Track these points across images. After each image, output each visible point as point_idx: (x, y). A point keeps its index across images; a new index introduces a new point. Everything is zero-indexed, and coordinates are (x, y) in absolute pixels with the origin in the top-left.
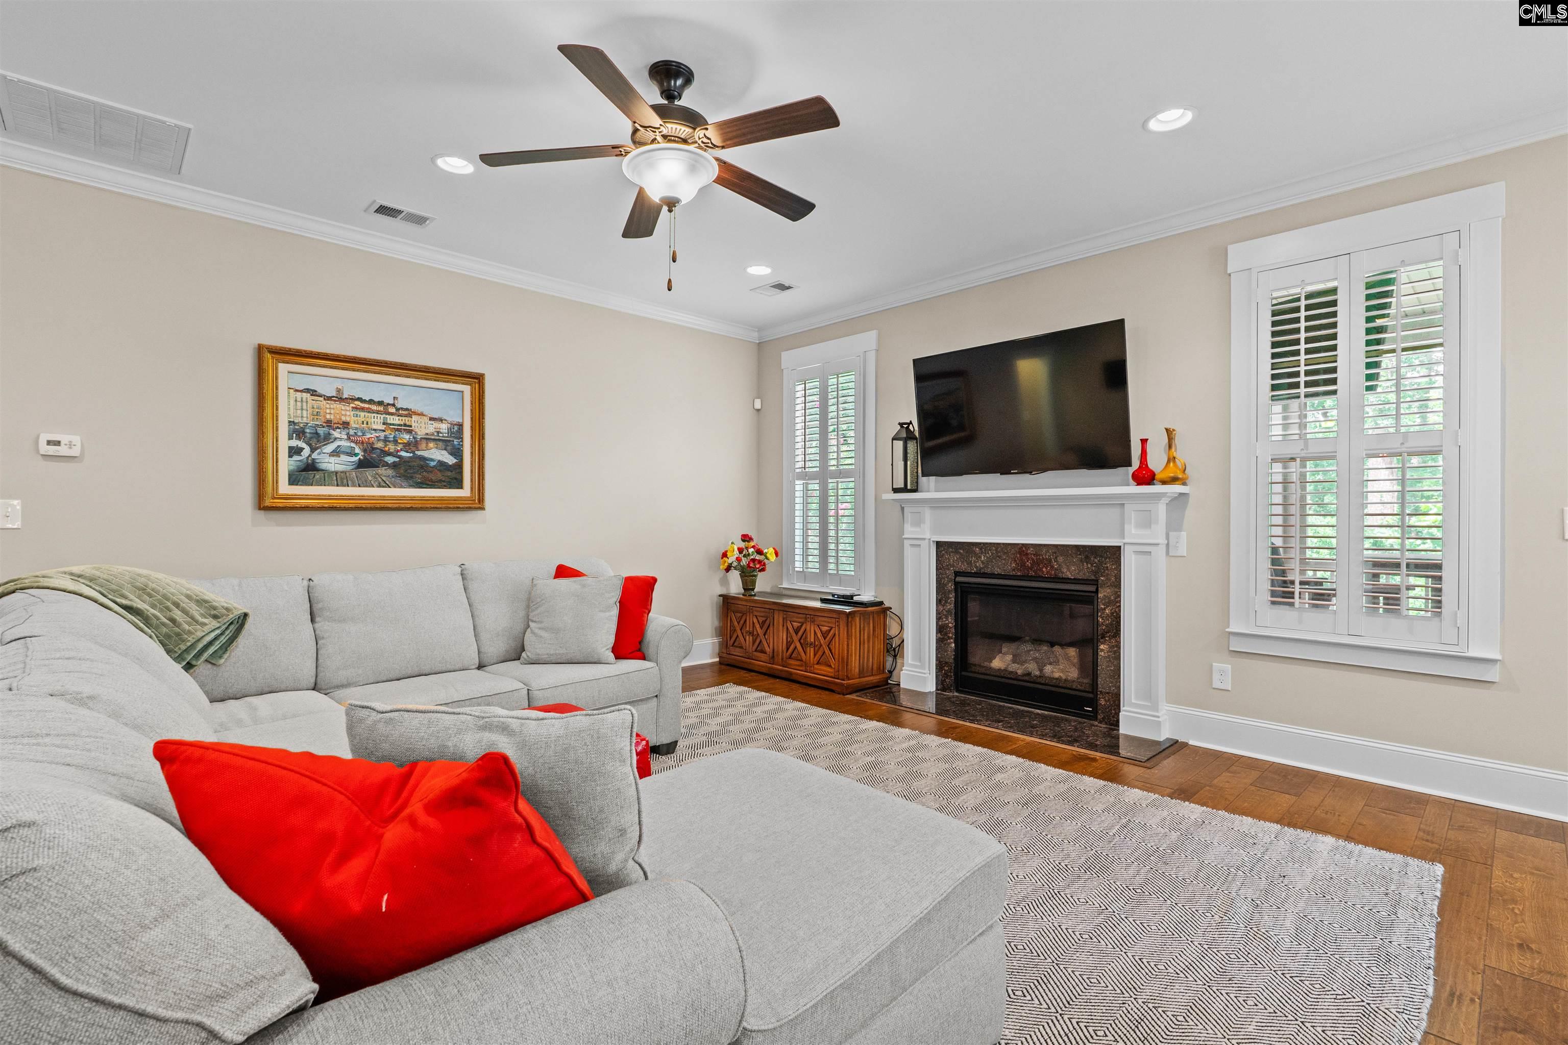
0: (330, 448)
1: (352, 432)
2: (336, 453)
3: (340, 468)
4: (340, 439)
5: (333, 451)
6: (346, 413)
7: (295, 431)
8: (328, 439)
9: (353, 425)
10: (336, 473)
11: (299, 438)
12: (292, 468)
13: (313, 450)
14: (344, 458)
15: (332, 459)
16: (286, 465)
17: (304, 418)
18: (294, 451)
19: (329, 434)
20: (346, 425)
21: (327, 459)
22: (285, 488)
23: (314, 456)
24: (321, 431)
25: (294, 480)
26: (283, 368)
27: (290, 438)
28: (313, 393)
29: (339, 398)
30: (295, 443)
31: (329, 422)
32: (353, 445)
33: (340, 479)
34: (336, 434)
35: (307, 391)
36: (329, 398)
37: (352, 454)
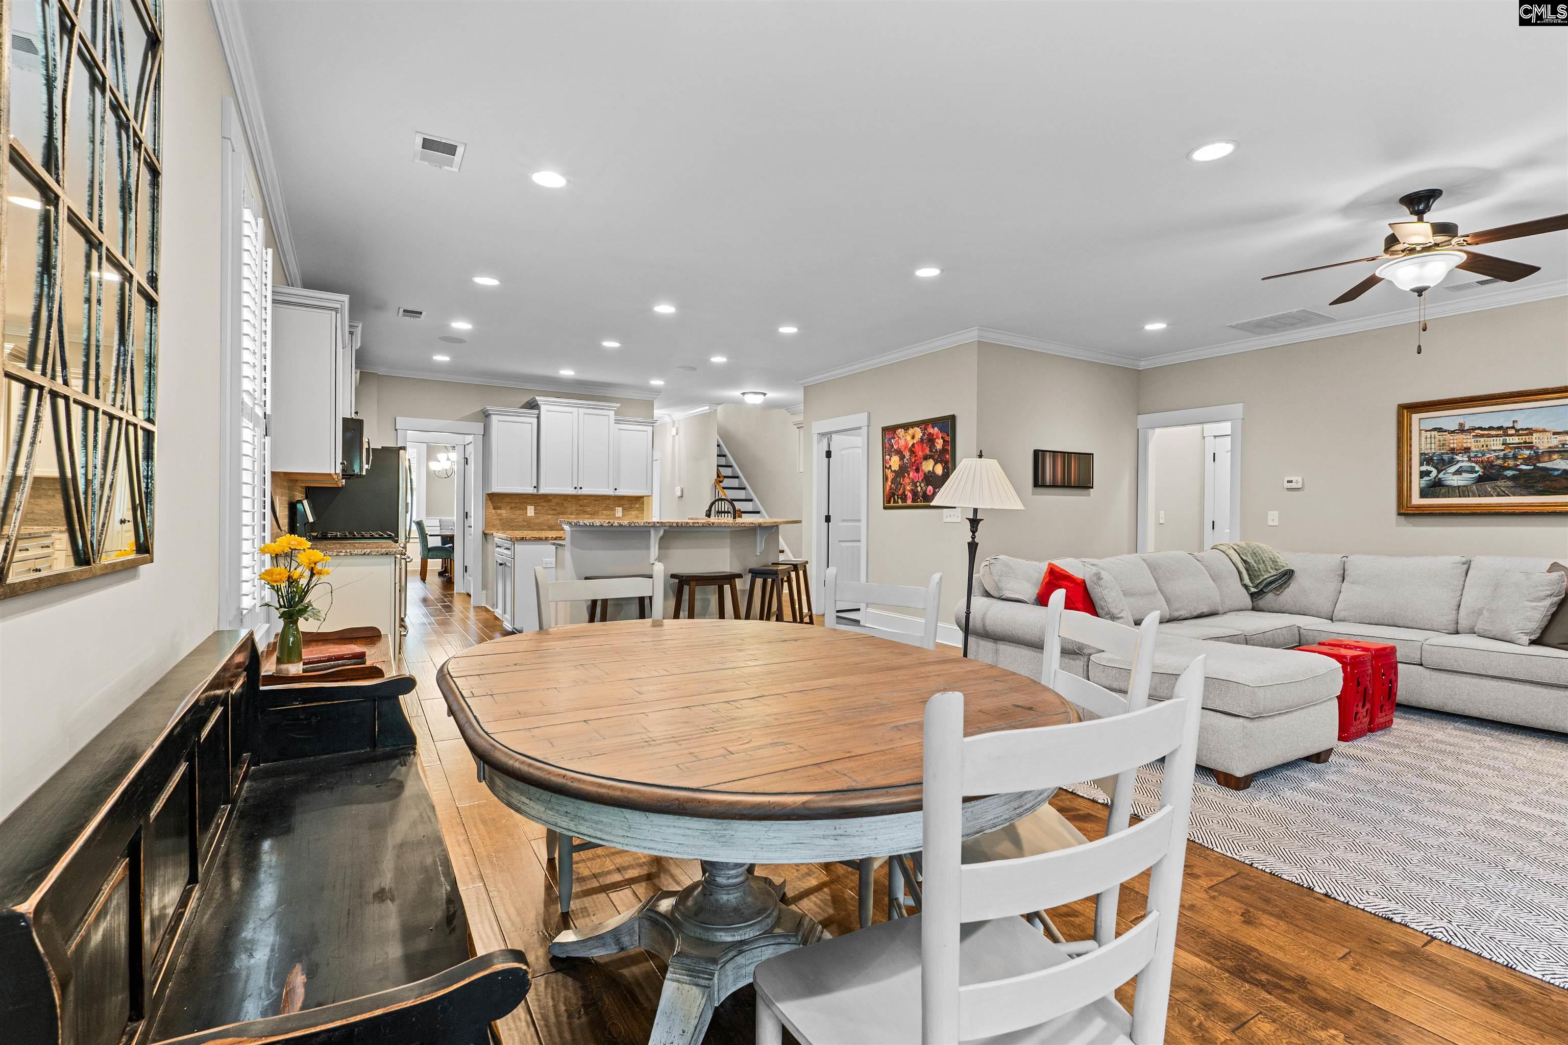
0: (1453, 469)
1: (1472, 455)
2: (1458, 472)
3: (1461, 483)
4: (1463, 461)
5: (1456, 471)
6: (1468, 441)
7: (1425, 460)
8: (1452, 462)
9: (1473, 449)
10: (1459, 487)
11: (1428, 464)
12: (1422, 486)
13: (1439, 472)
14: (1465, 475)
15: (1455, 477)
16: (1417, 484)
17: (1432, 448)
18: (1423, 474)
19: (1453, 458)
20: (1467, 450)
21: (1451, 477)
22: (1416, 500)
23: (1441, 476)
24: (1446, 457)
25: (1423, 494)
26: (1415, 417)
27: (1421, 464)
28: (1440, 430)
29: (1462, 430)
30: (1425, 468)
31: (1453, 449)
32: (1473, 464)
33: (1462, 491)
34: (1458, 458)
35: (1435, 429)
36: (1453, 432)
37: (1472, 471)
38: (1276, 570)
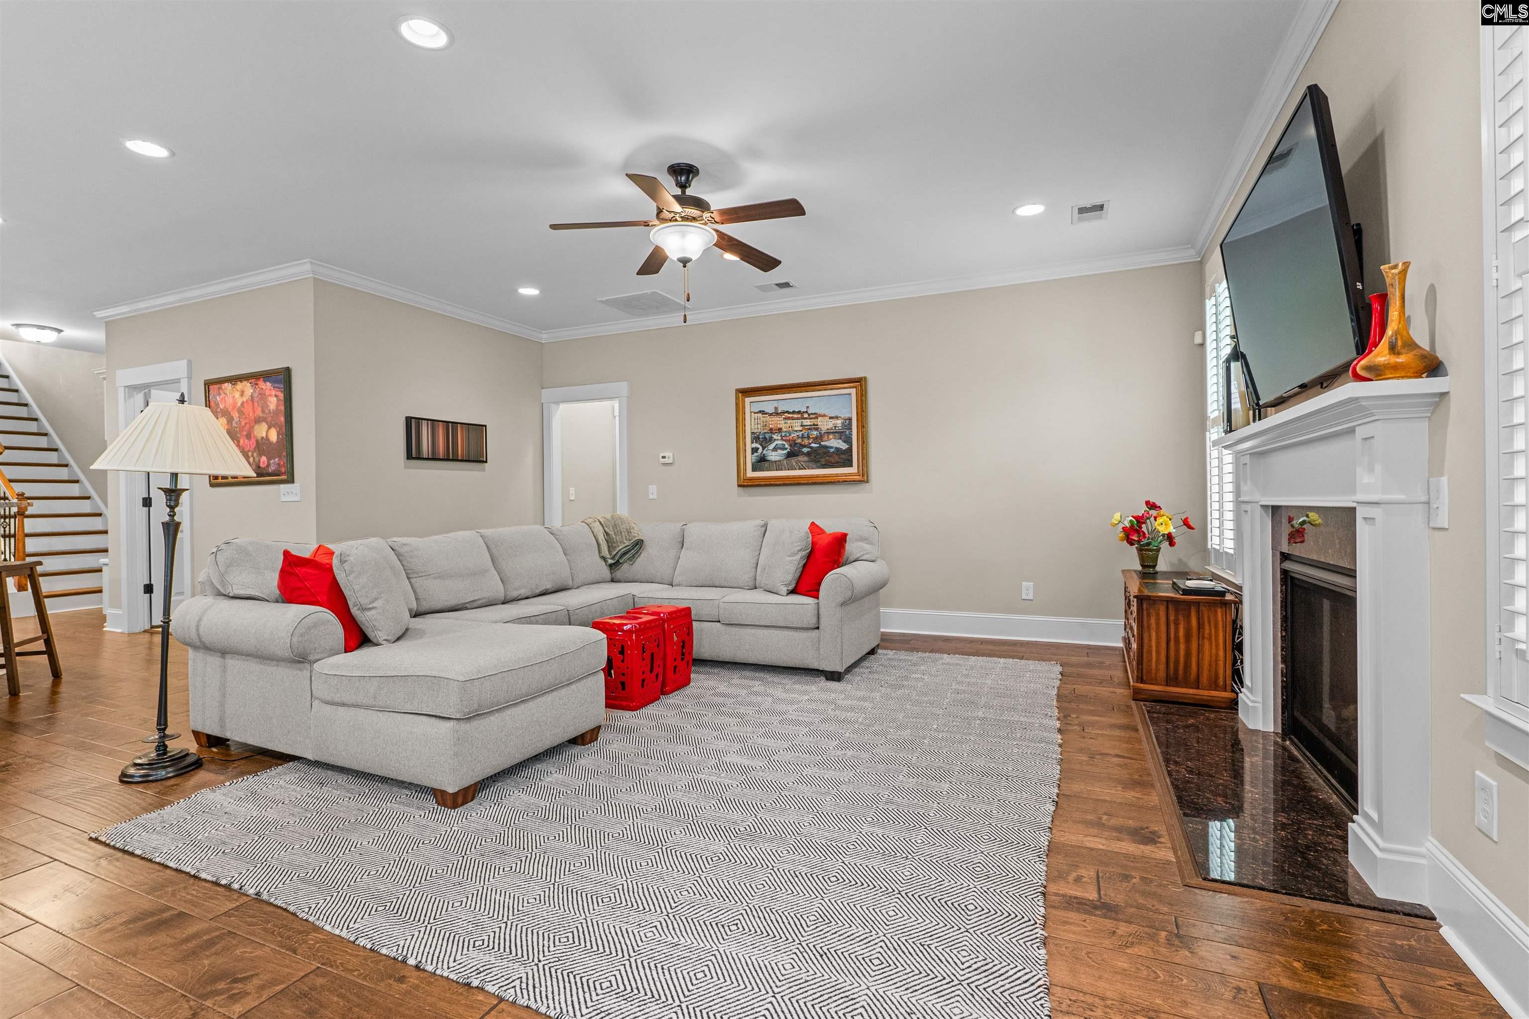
0: (772, 447)
1: (783, 434)
2: (775, 449)
3: (777, 458)
4: (778, 440)
5: (774, 448)
6: (779, 422)
7: (755, 438)
8: (771, 440)
9: (784, 430)
10: (776, 461)
11: (756, 442)
12: (753, 461)
13: (763, 449)
14: (780, 452)
15: (774, 453)
16: (750, 459)
17: (759, 429)
18: (754, 450)
19: (772, 437)
20: (780, 430)
21: (771, 453)
22: (750, 474)
23: (764, 452)
24: (767, 436)
25: (754, 469)
26: (748, 400)
27: (752, 443)
28: (762, 412)
29: (777, 414)
30: (755, 445)
31: (771, 429)
32: (784, 443)
33: (778, 466)
34: (775, 437)
35: (760, 412)
36: (771, 415)
37: (784, 449)
38: (630, 540)
